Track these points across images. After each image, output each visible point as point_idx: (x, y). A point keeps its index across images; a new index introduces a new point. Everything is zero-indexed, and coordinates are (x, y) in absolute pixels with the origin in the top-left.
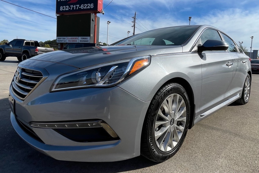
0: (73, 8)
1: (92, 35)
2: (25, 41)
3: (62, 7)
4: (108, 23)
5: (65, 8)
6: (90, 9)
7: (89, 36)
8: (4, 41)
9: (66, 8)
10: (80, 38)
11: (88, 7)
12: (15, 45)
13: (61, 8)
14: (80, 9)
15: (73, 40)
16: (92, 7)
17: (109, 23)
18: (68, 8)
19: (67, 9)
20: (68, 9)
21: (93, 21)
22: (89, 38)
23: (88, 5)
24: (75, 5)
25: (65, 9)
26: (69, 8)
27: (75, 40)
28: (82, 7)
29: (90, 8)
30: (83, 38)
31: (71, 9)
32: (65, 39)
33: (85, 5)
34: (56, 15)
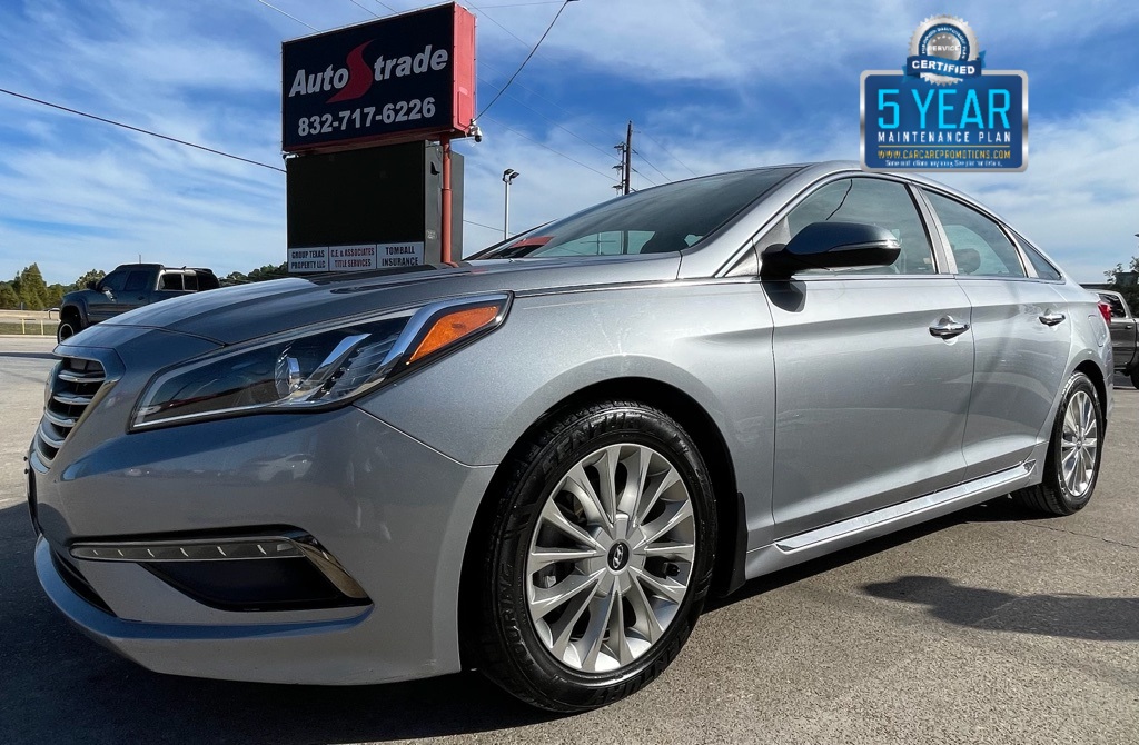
0: (351, 121)
1: (431, 235)
2: (162, 272)
3: (306, 120)
4: (507, 177)
5: (317, 124)
6: (423, 123)
7: (421, 237)
8: (91, 278)
9: (323, 124)
10: (382, 247)
11: (414, 116)
12: (125, 290)
13: (303, 127)
14: (379, 127)
15: (354, 258)
16: (429, 110)
17: (511, 177)
18: (331, 125)
19: (326, 129)
20: (330, 129)
21: (434, 171)
22: (418, 246)
23: (411, 105)
24: (359, 110)
25: (318, 127)
26: (336, 124)
27: (361, 258)
28: (389, 117)
29: (419, 116)
30: (397, 249)
31: (343, 127)
32: (320, 255)
33: (398, 107)
34: (284, 156)
